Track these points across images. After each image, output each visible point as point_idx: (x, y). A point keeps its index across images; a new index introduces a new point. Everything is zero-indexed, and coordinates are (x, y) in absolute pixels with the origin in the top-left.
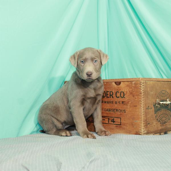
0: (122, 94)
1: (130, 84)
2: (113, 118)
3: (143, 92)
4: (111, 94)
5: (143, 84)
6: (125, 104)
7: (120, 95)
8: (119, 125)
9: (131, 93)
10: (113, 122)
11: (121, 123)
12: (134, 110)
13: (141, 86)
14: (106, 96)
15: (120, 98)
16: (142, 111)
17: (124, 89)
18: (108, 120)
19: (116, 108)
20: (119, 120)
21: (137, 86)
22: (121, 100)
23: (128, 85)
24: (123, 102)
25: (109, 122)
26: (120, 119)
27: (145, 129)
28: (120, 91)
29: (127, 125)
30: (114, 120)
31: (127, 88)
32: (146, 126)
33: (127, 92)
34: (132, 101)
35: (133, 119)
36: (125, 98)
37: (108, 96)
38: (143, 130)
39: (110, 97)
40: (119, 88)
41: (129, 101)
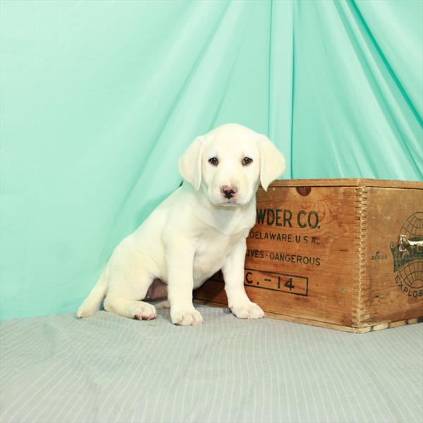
0: (313, 216)
1: (334, 192)
2: (290, 277)
3: (363, 215)
4: (286, 217)
5: (363, 196)
6: (318, 244)
7: (309, 220)
8: (303, 295)
9: (335, 217)
10: (288, 286)
11: (307, 290)
12: (341, 260)
13: (361, 199)
14: (275, 222)
15: (308, 227)
16: (361, 264)
17: (317, 205)
18: (277, 280)
19: (300, 254)
20: (303, 284)
21: (350, 199)
22: (310, 232)
23: (327, 196)
24: (314, 239)
25: (279, 287)
26: (306, 280)
27: (365, 310)
28: (308, 211)
29: (323, 297)
30: (291, 282)
31: (324, 203)
32: (368, 303)
33: (324, 214)
34: (336, 237)
35: (338, 281)
36: (319, 227)
37: (280, 221)
38: (360, 312)
39: (285, 226)
40: (306, 202)
41: (329, 237)
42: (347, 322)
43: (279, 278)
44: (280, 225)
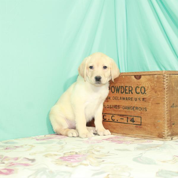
0: (143, 89)
1: (152, 77)
2: (132, 117)
3: (166, 87)
4: (130, 90)
5: (166, 79)
6: (145, 101)
7: (141, 91)
8: (139, 125)
9: (153, 89)
10: (132, 121)
11: (141, 122)
12: (157, 108)
13: (165, 80)
14: (125, 92)
15: (140, 93)
16: (166, 109)
17: (144, 83)
18: (126, 119)
19: (136, 106)
20: (139, 120)
21: (160, 80)
22: (141, 96)
23: (149, 79)
24: (143, 99)
25: (127, 122)
26: (140, 118)
27: (168, 130)
28: (140, 86)
29: (149, 125)
30: (133, 119)
31: (148, 83)
32: (170, 127)
33: (148, 87)
34: (154, 98)
35: (156, 118)
36: (146, 94)
37: (127, 91)
38: (166, 132)
39: (129, 93)
40: (139, 83)
41: (151, 98)
42: (161, 136)
43: (127, 118)
44: (127, 93)
